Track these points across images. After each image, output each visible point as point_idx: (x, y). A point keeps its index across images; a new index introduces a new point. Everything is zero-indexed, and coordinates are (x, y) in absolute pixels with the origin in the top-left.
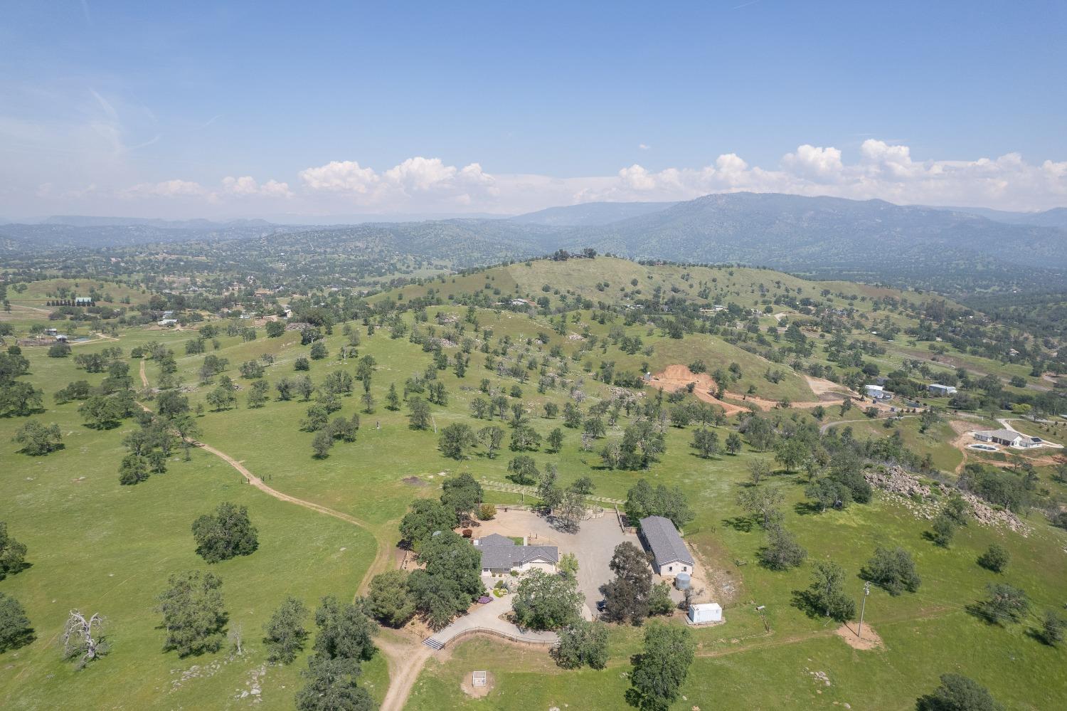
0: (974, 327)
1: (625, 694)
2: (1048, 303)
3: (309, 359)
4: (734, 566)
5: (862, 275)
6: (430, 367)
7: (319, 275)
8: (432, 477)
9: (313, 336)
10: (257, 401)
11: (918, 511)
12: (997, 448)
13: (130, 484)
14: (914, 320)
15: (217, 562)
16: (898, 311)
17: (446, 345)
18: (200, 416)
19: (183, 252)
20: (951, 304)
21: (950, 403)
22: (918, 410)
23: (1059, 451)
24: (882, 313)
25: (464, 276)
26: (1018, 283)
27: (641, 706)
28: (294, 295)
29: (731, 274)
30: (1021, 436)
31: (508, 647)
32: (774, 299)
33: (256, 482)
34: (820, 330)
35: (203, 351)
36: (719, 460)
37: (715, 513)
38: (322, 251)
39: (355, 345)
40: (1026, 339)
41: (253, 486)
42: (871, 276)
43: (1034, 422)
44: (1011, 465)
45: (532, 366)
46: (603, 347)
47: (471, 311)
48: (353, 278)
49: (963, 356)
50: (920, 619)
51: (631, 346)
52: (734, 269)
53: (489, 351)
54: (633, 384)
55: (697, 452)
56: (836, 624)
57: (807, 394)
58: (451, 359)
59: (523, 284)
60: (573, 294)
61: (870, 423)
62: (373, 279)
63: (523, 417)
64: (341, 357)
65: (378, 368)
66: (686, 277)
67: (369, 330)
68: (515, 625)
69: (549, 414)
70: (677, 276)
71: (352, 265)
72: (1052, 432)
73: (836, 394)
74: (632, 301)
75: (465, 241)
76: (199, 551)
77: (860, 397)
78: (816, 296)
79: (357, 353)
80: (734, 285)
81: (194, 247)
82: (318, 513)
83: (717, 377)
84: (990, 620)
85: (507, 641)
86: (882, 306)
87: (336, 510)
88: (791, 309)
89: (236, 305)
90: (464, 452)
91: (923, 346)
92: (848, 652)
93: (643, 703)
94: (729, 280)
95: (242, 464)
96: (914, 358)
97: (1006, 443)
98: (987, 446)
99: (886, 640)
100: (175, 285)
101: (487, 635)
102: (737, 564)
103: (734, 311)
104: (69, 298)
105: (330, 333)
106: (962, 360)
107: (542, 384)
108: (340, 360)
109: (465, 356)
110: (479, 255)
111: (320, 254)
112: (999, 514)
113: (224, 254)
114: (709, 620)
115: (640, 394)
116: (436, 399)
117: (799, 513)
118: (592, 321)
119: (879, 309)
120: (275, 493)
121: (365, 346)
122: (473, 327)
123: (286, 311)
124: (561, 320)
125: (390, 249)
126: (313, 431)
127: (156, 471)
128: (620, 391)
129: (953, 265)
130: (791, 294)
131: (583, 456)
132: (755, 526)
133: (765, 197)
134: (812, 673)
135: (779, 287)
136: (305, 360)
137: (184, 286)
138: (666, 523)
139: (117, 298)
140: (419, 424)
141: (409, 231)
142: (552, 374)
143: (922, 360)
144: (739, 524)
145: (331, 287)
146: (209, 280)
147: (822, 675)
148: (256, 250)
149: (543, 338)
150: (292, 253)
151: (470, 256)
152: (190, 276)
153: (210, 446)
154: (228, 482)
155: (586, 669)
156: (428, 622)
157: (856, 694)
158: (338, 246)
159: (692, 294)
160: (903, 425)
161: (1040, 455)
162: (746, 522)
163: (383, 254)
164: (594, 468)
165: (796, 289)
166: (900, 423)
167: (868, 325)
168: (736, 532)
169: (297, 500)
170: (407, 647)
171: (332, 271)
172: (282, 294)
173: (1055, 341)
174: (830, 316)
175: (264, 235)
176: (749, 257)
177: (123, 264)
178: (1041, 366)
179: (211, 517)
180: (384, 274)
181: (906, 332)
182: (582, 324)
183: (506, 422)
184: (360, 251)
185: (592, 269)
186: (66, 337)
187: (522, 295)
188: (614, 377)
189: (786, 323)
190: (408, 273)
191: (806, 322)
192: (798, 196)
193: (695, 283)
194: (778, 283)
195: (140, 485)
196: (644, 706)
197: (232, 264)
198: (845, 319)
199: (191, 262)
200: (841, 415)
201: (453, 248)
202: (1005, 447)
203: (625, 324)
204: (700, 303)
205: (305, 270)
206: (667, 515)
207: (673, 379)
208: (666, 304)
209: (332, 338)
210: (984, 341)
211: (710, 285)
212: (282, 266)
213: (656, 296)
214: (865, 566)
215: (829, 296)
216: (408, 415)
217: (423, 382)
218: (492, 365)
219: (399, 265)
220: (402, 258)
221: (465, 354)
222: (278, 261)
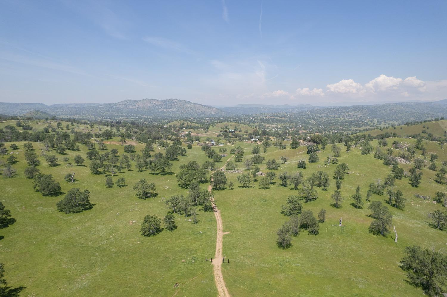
3: (307, 162)
6: (389, 176)
7: (330, 126)
9: (314, 149)
10: (266, 185)
17: (402, 162)
18: (231, 189)
19: (277, 116)
25: (408, 126)
28: (316, 133)
33: (218, 262)
38: (333, 116)
39: (337, 156)
47: (419, 142)
48: (345, 128)
53: (436, 169)
58: (407, 173)
62: (356, 128)
64: (326, 163)
65: (350, 172)
67: (348, 148)
71: (346, 122)
75: (406, 112)
79: (337, 161)
81: (281, 114)
95: (224, 236)
100: (269, 128)
104: (227, 130)
105: (324, 149)
109: (418, 172)
111: (332, 118)
113: (292, 117)
116: (394, 202)
120: (221, 285)
121: (343, 157)
122: (421, 152)
123: (308, 138)
125: (366, 116)
126: (289, 215)
136: (304, 162)
137: (272, 128)
139: (243, 130)
141: (376, 108)
145: (334, 131)
146: (283, 126)
148: (305, 116)
150: (320, 117)
152: (276, 124)
153: (219, 212)
158: (340, 114)
163: (362, 118)
171: (336, 124)
172: (311, 133)
175: (309, 110)
177: (253, 120)
180: (362, 126)
184: (350, 116)
186: (214, 143)
197: (294, 121)
199: (278, 119)
201: (399, 116)
205: (324, 124)
209: (325, 151)
212: (314, 122)
216: (370, 216)
217: (383, 187)
218: (442, 180)
219: (369, 123)
220: (371, 120)
221: (417, 169)
222: (313, 120)
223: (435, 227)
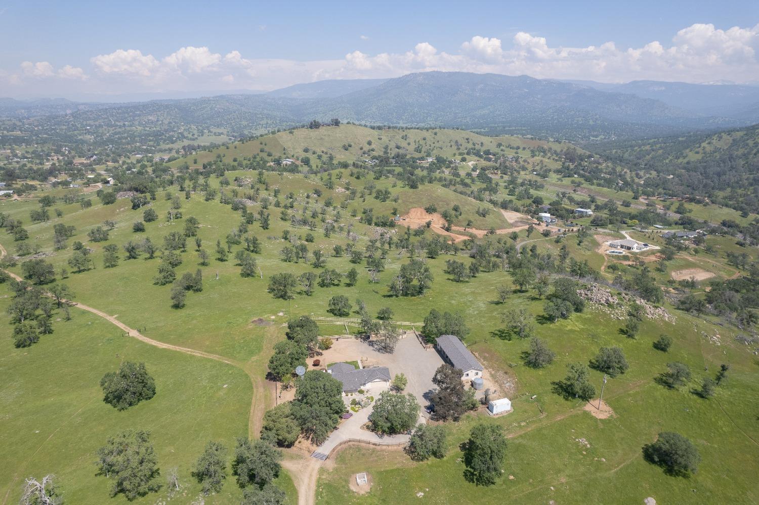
0: (595, 166)
1: (463, 474)
2: (634, 147)
3: (144, 222)
4: (509, 369)
5: (518, 130)
6: (242, 223)
7: (123, 145)
8: (273, 317)
9: (141, 202)
10: (111, 263)
11: (613, 314)
12: (624, 252)
13: (24, 346)
14: (558, 162)
15: (126, 409)
16: (547, 157)
17: (249, 203)
18: (65, 278)
20: (580, 151)
21: (592, 222)
22: (575, 229)
23: (659, 251)
24: (538, 159)
25: (243, 143)
26: (615, 133)
27: (476, 481)
28: (108, 163)
29: (436, 134)
30: (637, 243)
31: (374, 450)
32: (466, 151)
33: (134, 333)
34: (499, 172)
35: (48, 219)
36: (467, 282)
37: (482, 326)
38: (122, 124)
39: (177, 208)
40: (626, 172)
41: (133, 337)
42: (524, 130)
43: (640, 231)
44: (633, 263)
45: (314, 216)
46: (362, 197)
47: (261, 174)
48: (151, 146)
49: (592, 187)
50: (631, 392)
51: (382, 196)
52: (437, 130)
53: (280, 205)
54: (388, 224)
55: (452, 277)
56: (583, 403)
57: (504, 224)
58: (256, 216)
59: (289, 148)
60: (326, 153)
61: (547, 240)
62: (168, 146)
63: (322, 259)
64: (169, 219)
65: (200, 226)
66: (405, 138)
67: (186, 195)
68: (373, 433)
69: (337, 253)
70: (399, 137)
71: (149, 135)
72: (651, 238)
73: (522, 222)
74: (369, 157)
75: (234, 112)
76: (106, 400)
77: (538, 222)
78: (494, 149)
79: (181, 215)
80: (438, 142)
81: (7, 122)
82: (193, 356)
83: (445, 216)
84: (670, 386)
85: (372, 446)
86: (537, 153)
87: (208, 352)
88: (478, 158)
89: (60, 173)
90: (289, 294)
91: (567, 181)
92: (595, 422)
93: (477, 479)
94: (434, 138)
95: (117, 318)
96: (563, 190)
97: (629, 248)
98: (617, 251)
99: (614, 409)
101: (356, 443)
102: (510, 366)
103: (441, 162)
105: (154, 199)
106: (592, 190)
107: (327, 230)
108: (168, 221)
109: (266, 212)
110: (246, 123)
111: (120, 126)
112: (657, 310)
113: (36, 129)
114: (503, 410)
115: (394, 231)
116: (252, 248)
117: (540, 323)
118: (350, 177)
119: (535, 155)
120: (154, 343)
121: (185, 208)
122: (264, 186)
123: (109, 179)
124: (328, 177)
125: (177, 121)
126: (165, 284)
127: (45, 332)
128: (380, 230)
129: (575, 121)
130: (477, 147)
131: (373, 287)
132: (514, 336)
133: (450, 74)
134: (577, 440)
135: (468, 142)
136: (140, 223)
137: (6, 158)
138: (454, 339)
140: (249, 273)
141: (189, 105)
142: (330, 221)
143: (568, 191)
144: (503, 335)
145: (136, 154)
146: (29, 152)
147: (583, 441)
148: (64, 125)
149: (318, 193)
150: (97, 127)
151: (240, 124)
152: (10, 149)
153: (83, 304)
154: (110, 336)
155: (432, 459)
156: (310, 439)
157: (606, 450)
158: (134, 120)
159: (410, 151)
160: (567, 240)
161: (648, 255)
162: (506, 333)
163: (171, 125)
164: (384, 296)
165: (480, 143)
166: (564, 239)
167: (530, 167)
168: (502, 341)
169: (173, 346)
170: (301, 461)
171: (133, 141)
172: (99, 162)
173: (641, 173)
174: (504, 162)
175: (69, 112)
176: (441, 118)
178: (638, 192)
179: (115, 373)
180: (176, 141)
181: (554, 172)
182: (344, 180)
183: (309, 263)
184: (152, 123)
185: (338, 134)
187: (289, 156)
188: (374, 220)
189: (477, 169)
190: (194, 140)
191: (490, 167)
192: (472, 73)
193: (412, 141)
194: (467, 139)
195: (33, 346)
196: (479, 481)
197: (46, 138)
198: (514, 164)
199: (7, 136)
200: (528, 237)
201: (226, 118)
202: (628, 251)
203: (375, 179)
204: (417, 157)
205: (110, 141)
206: (453, 333)
207: (415, 219)
208: (393, 158)
209: (158, 203)
210: (602, 176)
211: (422, 142)
212: (90, 138)
213: (386, 153)
214: (591, 358)
215: (502, 147)
216: (237, 265)
217: (240, 236)
218: (287, 217)
219: (186, 134)
220: (187, 128)
221: (265, 210)
222: (86, 133)
223: (285, 261)
